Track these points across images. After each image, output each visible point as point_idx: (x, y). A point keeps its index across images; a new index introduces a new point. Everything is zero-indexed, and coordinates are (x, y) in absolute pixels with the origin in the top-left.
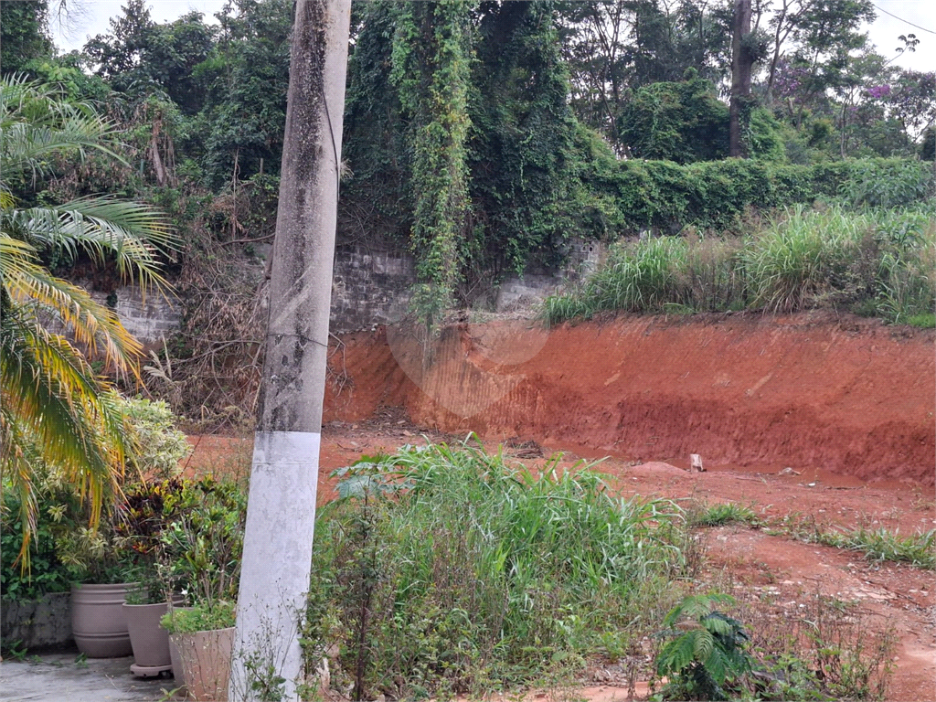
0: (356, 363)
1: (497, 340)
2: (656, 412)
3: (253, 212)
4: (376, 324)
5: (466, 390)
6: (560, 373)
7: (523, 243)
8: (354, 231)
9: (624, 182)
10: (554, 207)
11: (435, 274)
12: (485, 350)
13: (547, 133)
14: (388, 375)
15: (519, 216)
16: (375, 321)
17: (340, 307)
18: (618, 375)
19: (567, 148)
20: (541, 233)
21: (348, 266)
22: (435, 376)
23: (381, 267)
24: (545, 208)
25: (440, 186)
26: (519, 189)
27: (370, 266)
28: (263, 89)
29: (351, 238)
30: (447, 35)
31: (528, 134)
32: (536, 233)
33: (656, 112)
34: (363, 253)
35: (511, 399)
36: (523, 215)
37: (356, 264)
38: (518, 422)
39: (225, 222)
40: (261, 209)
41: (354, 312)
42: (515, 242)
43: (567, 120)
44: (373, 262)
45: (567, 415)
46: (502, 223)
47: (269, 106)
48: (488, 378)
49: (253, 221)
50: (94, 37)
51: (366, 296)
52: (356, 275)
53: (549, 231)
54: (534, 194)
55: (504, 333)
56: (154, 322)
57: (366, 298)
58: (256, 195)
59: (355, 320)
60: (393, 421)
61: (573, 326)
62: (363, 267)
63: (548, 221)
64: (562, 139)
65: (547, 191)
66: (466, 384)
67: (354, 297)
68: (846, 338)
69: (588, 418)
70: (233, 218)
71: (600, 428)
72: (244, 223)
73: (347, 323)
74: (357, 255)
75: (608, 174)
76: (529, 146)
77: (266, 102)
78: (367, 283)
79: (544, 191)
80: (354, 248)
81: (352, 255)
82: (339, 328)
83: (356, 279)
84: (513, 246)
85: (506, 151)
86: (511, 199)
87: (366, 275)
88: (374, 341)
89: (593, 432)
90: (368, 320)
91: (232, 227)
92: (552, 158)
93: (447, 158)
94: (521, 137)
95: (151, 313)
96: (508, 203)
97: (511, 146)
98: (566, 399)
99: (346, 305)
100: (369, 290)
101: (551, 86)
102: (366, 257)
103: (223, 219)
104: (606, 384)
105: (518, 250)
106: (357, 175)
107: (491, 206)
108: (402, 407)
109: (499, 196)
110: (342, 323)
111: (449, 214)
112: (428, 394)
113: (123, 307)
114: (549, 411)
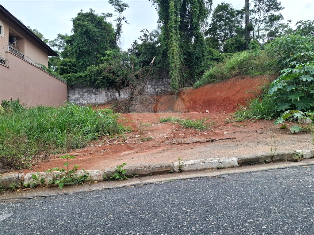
1: (188, 92)
2: (207, 102)
6: (195, 97)
7: (196, 73)
9: (220, 59)
10: (203, 65)
11: (173, 81)
12: (185, 95)
13: (200, 50)
14: (170, 101)
15: (196, 68)
16: (169, 92)
19: (205, 53)
20: (200, 71)
22: (178, 101)
24: (201, 66)
25: (173, 63)
26: (195, 63)
27: (167, 81)
28: (147, 51)
29: (163, 76)
30: (171, 32)
31: (196, 51)
33: (229, 44)
34: (166, 79)
35: (188, 103)
37: (164, 81)
38: (189, 108)
40: (145, 73)
41: (165, 90)
42: (195, 73)
43: (204, 47)
44: (168, 80)
45: (195, 105)
46: (192, 70)
47: (148, 54)
48: (185, 100)
49: (144, 75)
50: (129, 48)
53: (202, 70)
54: (198, 63)
56: (127, 95)
57: (167, 87)
58: (144, 70)
59: (164, 92)
60: (170, 110)
61: (199, 88)
62: (166, 82)
63: (202, 68)
64: (204, 51)
65: (201, 62)
67: (164, 87)
68: (242, 80)
69: (197, 105)
70: (140, 75)
74: (165, 79)
75: (216, 57)
76: (196, 53)
77: (148, 53)
79: (200, 62)
85: (191, 55)
87: (166, 83)
89: (198, 108)
90: (167, 92)
92: (201, 55)
93: (174, 57)
94: (194, 52)
95: (127, 94)
96: (193, 66)
97: (192, 54)
98: (195, 102)
99: (163, 89)
100: (167, 86)
101: (200, 40)
102: (166, 80)
104: (201, 98)
105: (196, 75)
106: (164, 64)
107: (190, 67)
108: (173, 107)
109: (191, 64)
110: (162, 93)
111: (176, 68)
112: (177, 104)
113: (121, 93)
114: (193, 105)
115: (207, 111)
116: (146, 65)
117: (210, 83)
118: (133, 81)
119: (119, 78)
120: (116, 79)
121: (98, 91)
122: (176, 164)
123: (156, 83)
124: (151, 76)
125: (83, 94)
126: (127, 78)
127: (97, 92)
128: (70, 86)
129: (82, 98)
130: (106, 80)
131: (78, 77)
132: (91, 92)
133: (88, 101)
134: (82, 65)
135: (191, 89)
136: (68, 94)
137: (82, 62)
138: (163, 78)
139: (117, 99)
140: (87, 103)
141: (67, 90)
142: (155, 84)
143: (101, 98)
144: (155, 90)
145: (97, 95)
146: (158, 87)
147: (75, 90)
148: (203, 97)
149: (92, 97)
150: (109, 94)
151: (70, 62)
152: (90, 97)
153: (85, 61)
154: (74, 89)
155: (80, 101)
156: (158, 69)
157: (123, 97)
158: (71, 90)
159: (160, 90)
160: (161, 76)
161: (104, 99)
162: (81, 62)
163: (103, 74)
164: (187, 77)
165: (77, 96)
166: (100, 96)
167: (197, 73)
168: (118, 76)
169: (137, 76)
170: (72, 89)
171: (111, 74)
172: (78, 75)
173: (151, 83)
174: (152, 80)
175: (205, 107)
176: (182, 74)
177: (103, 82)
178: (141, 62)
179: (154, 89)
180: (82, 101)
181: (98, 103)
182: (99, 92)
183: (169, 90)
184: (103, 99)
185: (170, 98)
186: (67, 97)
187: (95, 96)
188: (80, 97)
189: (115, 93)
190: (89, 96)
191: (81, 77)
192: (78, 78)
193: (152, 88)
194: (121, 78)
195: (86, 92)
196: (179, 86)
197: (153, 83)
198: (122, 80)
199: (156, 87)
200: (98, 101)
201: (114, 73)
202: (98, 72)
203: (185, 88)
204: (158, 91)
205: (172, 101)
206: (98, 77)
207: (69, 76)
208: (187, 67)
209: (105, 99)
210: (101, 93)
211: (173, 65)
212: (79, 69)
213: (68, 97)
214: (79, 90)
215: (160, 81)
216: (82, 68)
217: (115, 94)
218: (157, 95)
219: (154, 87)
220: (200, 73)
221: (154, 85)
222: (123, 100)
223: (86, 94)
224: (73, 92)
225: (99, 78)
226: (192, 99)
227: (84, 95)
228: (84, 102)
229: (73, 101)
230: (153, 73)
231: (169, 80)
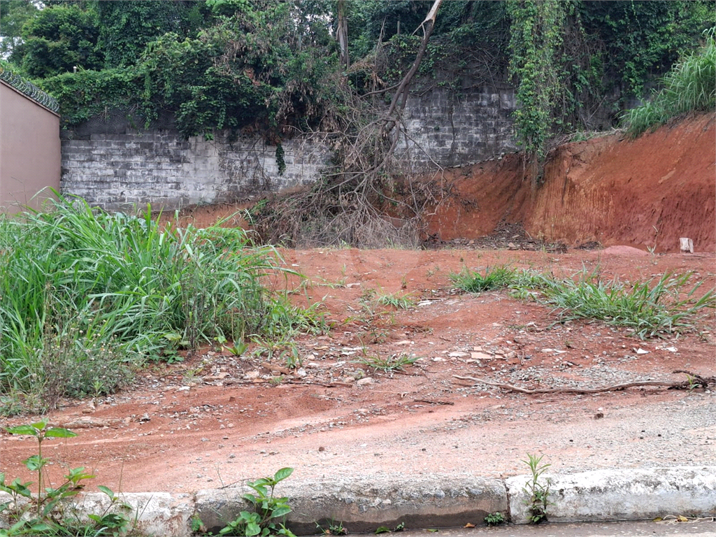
0: (482, 188)
1: (595, 155)
2: (684, 202)
3: (391, 68)
4: (503, 153)
5: (565, 203)
6: (629, 177)
7: (639, 64)
8: (482, 74)
10: (670, 27)
11: (526, 100)
12: (583, 165)
14: (511, 197)
15: (635, 40)
16: (503, 151)
17: (471, 142)
18: (673, 172)
20: (656, 53)
21: (477, 105)
22: (546, 193)
23: (508, 103)
24: (662, 29)
25: (525, 18)
26: (631, 16)
27: (498, 104)
29: (479, 80)
32: (652, 54)
34: (490, 92)
35: (594, 207)
36: (639, 38)
37: (485, 103)
38: (597, 227)
39: (366, 79)
40: (398, 64)
41: (484, 144)
44: (501, 100)
45: (626, 216)
46: (619, 48)
48: (580, 190)
49: (391, 75)
51: (495, 129)
52: (485, 112)
53: (665, 51)
54: (649, 17)
55: (602, 147)
56: (315, 166)
57: (495, 131)
58: (393, 53)
59: (485, 151)
60: (509, 236)
61: (652, 133)
62: (491, 105)
63: (664, 41)
65: (662, 13)
66: (566, 198)
67: (484, 132)
69: (640, 216)
70: (374, 74)
71: (646, 225)
72: (383, 78)
73: (479, 155)
74: (486, 95)
78: (495, 118)
80: (482, 89)
81: (480, 95)
82: (471, 159)
83: (485, 116)
84: (630, 69)
86: (625, 26)
87: (494, 111)
88: (499, 168)
89: (642, 229)
90: (497, 151)
91: (372, 83)
95: (312, 159)
96: (622, 29)
98: (628, 201)
99: (477, 139)
100: (497, 124)
102: (493, 96)
103: (365, 76)
104: (660, 182)
105: (634, 72)
106: (485, 25)
107: (607, 34)
108: (521, 223)
109: (614, 24)
110: (474, 155)
111: (539, 43)
112: (540, 211)
113: (289, 156)
114: (616, 214)
115: (685, 243)
116: (403, 31)
117: (703, 109)
118: (342, 102)
119: (280, 89)
120: (268, 96)
121: (190, 148)
122: (519, 485)
123: (444, 110)
124: (425, 80)
125: (127, 160)
126: (318, 88)
127: (183, 153)
128: (69, 125)
129: (121, 177)
130: (225, 98)
131: (105, 84)
132: (161, 151)
133: (144, 193)
134: (122, 31)
135: (611, 141)
136: (64, 158)
137: (124, 20)
138: (479, 90)
139: (268, 185)
140: (143, 200)
141: (59, 141)
142: (440, 114)
143: (201, 176)
144: (442, 143)
145: (186, 167)
146: (455, 131)
147: (91, 144)
148: (666, 178)
149: (163, 174)
150: (236, 160)
151: (73, 19)
152: (155, 173)
153: (137, 15)
154: (87, 138)
155: (111, 191)
156: (455, 47)
157: (297, 176)
158: (77, 142)
159: (464, 144)
160: (473, 79)
161: (214, 182)
162: (118, 18)
163: (211, 73)
164: (592, 83)
165: (101, 168)
166: (195, 169)
167: (641, 63)
168: (276, 81)
169: (359, 81)
170: (80, 138)
171: (248, 74)
172: (106, 79)
173: (424, 112)
174: (425, 96)
175: (677, 226)
176: (570, 68)
177: (212, 108)
178: (382, 15)
179: (436, 137)
180: (119, 192)
181: (186, 201)
182: (193, 153)
183: (506, 143)
184: (208, 183)
185: (509, 180)
186: (58, 169)
187: (177, 170)
188: (110, 172)
189: (263, 155)
190: (151, 170)
191: (119, 84)
192: (106, 88)
193: (425, 136)
194: (290, 88)
195: (137, 152)
196: (555, 127)
197: (430, 112)
198: (294, 97)
199: (447, 128)
200: (190, 193)
201: (257, 67)
202: (192, 61)
203: (581, 134)
204: (454, 147)
205: (518, 197)
206: (190, 87)
207: (69, 82)
208: (596, 35)
209: (219, 181)
210: (202, 156)
211: (528, 26)
212: (112, 49)
213: (64, 171)
214: (108, 144)
215: (465, 104)
216: (124, 44)
217: (261, 161)
218: (449, 167)
219: (437, 129)
220: (656, 64)
221: (439, 119)
222: (294, 189)
223: (138, 159)
224: (84, 151)
225: (195, 89)
226: (612, 188)
227: (127, 166)
228: (127, 195)
229: (85, 191)
230: (435, 65)
231: (505, 97)
